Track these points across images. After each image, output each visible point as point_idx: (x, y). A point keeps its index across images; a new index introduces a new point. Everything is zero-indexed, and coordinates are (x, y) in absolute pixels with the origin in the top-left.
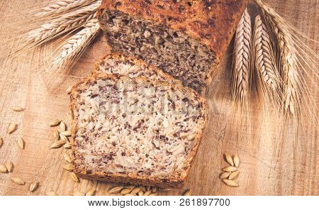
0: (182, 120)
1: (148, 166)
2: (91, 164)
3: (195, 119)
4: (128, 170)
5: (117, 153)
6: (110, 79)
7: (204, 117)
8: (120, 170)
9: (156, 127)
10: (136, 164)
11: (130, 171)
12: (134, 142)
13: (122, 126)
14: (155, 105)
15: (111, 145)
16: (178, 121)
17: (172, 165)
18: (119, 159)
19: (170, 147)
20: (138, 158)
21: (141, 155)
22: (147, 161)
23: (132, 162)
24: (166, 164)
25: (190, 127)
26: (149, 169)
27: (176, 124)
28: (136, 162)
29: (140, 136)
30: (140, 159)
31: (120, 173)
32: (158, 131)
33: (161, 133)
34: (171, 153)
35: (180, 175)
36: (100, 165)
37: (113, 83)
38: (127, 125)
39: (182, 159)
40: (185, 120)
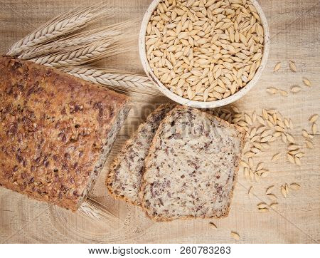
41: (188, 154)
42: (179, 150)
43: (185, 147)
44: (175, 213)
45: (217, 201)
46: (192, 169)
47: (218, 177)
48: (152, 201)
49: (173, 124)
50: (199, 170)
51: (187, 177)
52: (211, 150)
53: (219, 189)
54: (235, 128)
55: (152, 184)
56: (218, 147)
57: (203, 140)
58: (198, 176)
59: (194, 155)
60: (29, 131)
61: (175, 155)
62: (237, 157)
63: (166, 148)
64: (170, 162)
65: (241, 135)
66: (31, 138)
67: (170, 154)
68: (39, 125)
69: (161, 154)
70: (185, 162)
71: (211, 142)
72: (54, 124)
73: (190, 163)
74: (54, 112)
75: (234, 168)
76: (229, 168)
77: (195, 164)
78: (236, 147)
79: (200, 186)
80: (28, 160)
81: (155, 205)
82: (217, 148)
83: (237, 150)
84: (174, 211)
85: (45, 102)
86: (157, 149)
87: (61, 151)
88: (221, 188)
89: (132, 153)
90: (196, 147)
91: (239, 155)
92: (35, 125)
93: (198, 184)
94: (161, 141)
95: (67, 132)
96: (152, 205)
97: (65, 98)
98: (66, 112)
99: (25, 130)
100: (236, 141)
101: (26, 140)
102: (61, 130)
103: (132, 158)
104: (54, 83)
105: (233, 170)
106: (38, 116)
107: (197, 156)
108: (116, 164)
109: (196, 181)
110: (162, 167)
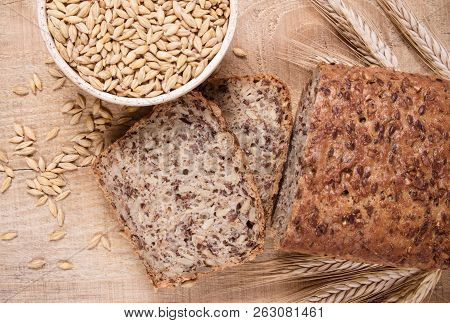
0: (222, 239)
1: (149, 240)
2: (111, 178)
3: (234, 251)
4: (129, 223)
5: (140, 198)
6: (218, 121)
7: (242, 259)
8: (124, 214)
9: (195, 217)
10: (142, 227)
11: (131, 225)
12: (163, 206)
13: (172, 179)
14: (222, 197)
15: (143, 185)
16: (219, 235)
17: (166, 265)
18: (134, 204)
19: (183, 248)
20: (149, 223)
21: (154, 224)
22: (153, 235)
23: (141, 221)
24: (162, 257)
25: (220, 253)
26: (145, 244)
27: (214, 236)
28: (144, 225)
29: (174, 207)
30: (151, 226)
31: (122, 217)
32: (192, 222)
33: (192, 228)
34: (178, 255)
35: (161, 280)
36: (115, 189)
37: (216, 129)
38: (176, 185)
39: (180, 270)
40: (225, 242)
41: (201, 205)
42: (215, 201)
43: (212, 210)
44: (158, 121)
45: (120, 176)
46: (183, 190)
47: (143, 205)
48: (197, 113)
49: (250, 225)
50: (173, 196)
51: (180, 177)
52: (178, 232)
53: (131, 192)
54: (172, 281)
55: (214, 133)
56: (174, 241)
57: (199, 235)
58: (169, 187)
59: (194, 209)
60: (414, 170)
61: (216, 191)
62: (141, 248)
63: (234, 190)
64: (215, 177)
65: (157, 277)
66: (409, 162)
67: (224, 188)
68: (402, 183)
69: (234, 178)
70: (198, 193)
71: (186, 240)
72: (380, 189)
73: (190, 196)
74: (384, 206)
75: (133, 231)
76: (139, 227)
77: (184, 200)
78: (151, 259)
79: (156, 177)
80: (406, 127)
81: (191, 112)
82: (173, 238)
83: (147, 255)
84: (162, 123)
85: (399, 218)
86: (243, 180)
87: (362, 152)
88: (129, 196)
89: (271, 147)
90: (200, 220)
91: (141, 252)
92: (408, 182)
93: (160, 178)
94: (246, 194)
95: (358, 181)
96: (194, 109)
97: (372, 231)
98: (366, 211)
99: (420, 171)
100: (157, 266)
101: (416, 155)
102: (367, 183)
103: (268, 140)
104: (393, 248)
105: (133, 229)
106: (406, 195)
107: (188, 211)
108: (286, 122)
109: (166, 180)
110: (220, 164)
